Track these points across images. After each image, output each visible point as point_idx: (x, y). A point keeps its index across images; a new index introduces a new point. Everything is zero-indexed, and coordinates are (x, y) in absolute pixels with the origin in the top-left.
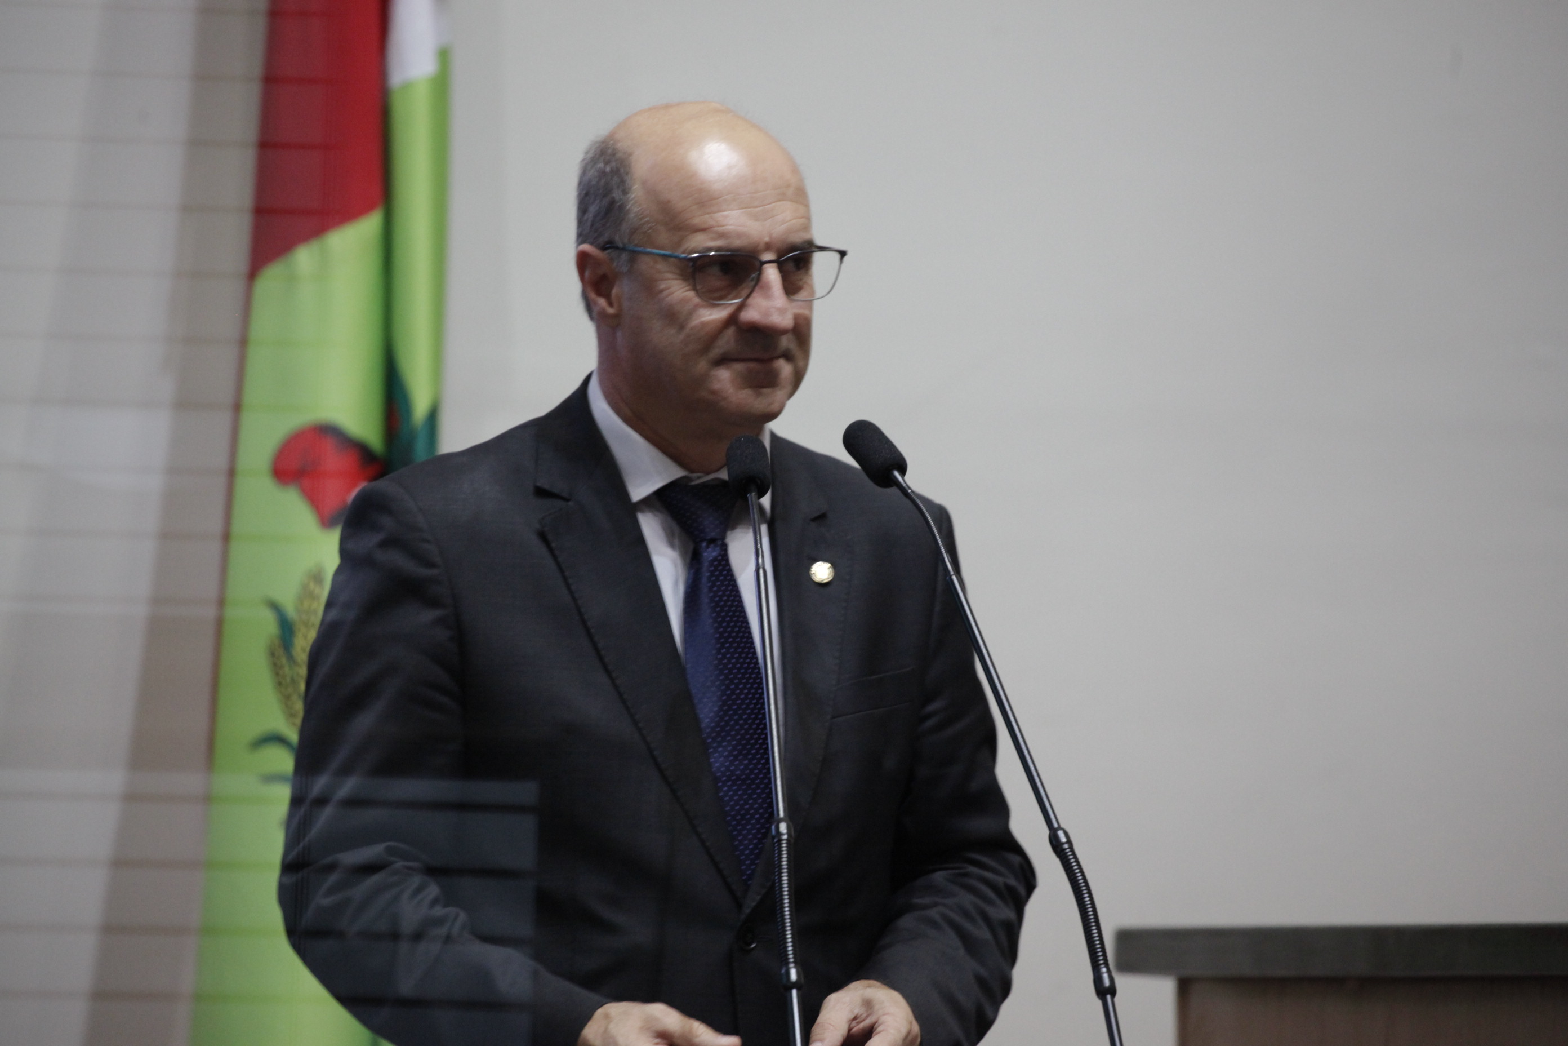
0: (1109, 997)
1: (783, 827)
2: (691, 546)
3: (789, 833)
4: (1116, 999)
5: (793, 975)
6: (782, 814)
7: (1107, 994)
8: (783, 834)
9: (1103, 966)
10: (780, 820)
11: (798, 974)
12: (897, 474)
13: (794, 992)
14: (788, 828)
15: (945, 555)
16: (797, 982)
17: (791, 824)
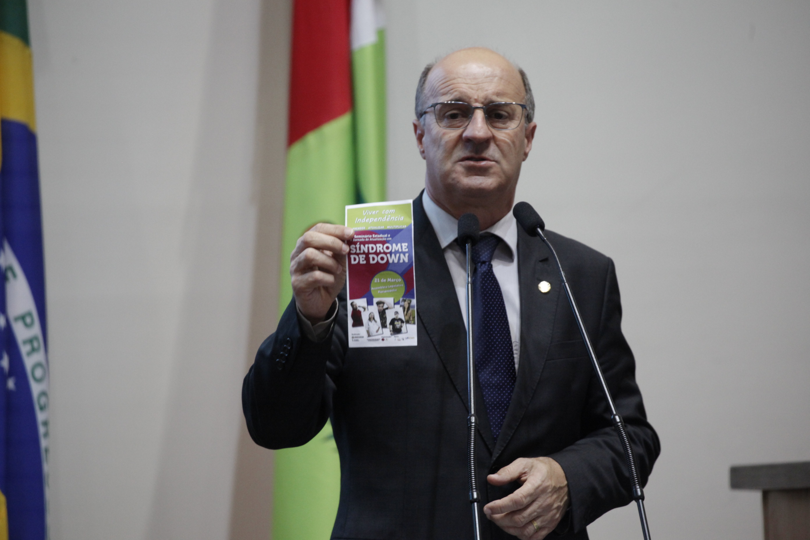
0: (640, 501)
1: (473, 419)
2: (474, 266)
3: (475, 422)
4: (644, 502)
5: (475, 496)
6: (473, 412)
7: (640, 499)
8: (473, 423)
9: (637, 485)
10: (472, 416)
11: (478, 495)
12: (539, 230)
13: (476, 504)
14: (475, 419)
15: (562, 272)
16: (476, 499)
17: (477, 417)
